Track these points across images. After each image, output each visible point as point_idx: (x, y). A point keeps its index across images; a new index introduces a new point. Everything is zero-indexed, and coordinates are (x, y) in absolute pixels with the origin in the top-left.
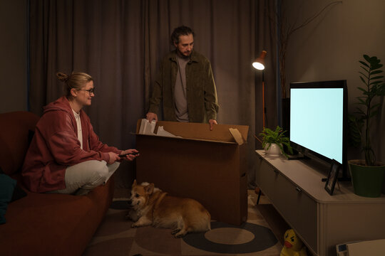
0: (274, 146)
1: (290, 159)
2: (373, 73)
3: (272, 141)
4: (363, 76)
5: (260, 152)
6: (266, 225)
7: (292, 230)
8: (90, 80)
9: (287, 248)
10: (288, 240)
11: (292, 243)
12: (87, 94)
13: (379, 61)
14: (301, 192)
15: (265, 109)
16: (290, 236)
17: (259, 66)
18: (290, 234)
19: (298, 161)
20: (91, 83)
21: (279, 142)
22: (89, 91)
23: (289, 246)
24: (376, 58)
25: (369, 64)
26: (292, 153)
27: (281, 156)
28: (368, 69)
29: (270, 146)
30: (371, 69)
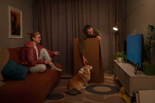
0: (120, 58)
1: (126, 63)
2: (152, 32)
3: (119, 56)
4: (149, 33)
5: (115, 61)
6: (116, 86)
7: (123, 87)
8: (39, 34)
9: (121, 93)
10: (122, 90)
11: (123, 92)
12: (38, 39)
13: (154, 27)
14: (126, 74)
15: (119, 45)
16: (122, 89)
17: (115, 29)
18: (123, 88)
19: (129, 64)
20: (39, 35)
21: (122, 57)
22: (39, 38)
23: (122, 93)
24: (153, 26)
25: (150, 28)
26: (127, 61)
27: (123, 62)
28: (150, 30)
29: (118, 58)
30: (151, 30)
